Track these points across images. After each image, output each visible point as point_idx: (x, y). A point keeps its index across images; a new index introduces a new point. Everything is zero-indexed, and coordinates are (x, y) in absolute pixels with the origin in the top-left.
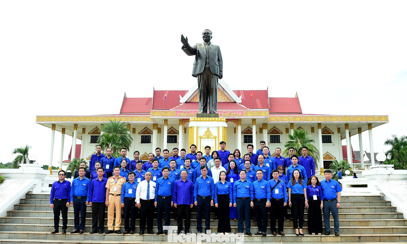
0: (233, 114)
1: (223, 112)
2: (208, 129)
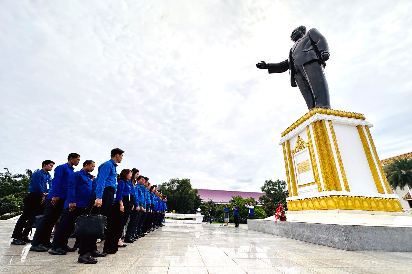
2: (299, 137)
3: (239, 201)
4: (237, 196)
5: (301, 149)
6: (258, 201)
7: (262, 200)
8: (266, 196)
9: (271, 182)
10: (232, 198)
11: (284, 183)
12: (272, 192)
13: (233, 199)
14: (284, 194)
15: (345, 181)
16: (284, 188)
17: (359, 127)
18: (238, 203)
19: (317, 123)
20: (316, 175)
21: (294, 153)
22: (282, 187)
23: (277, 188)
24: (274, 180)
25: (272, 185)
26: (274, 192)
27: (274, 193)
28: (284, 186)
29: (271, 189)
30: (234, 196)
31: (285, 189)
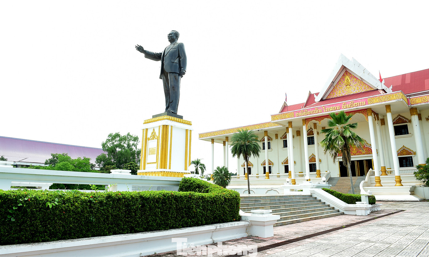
0: (355, 104)
1: (343, 104)
2: (154, 129)
3: (66, 162)
4: (60, 152)
5: (153, 139)
6: (94, 163)
7: (101, 161)
8: (107, 156)
9: (117, 135)
10: (52, 157)
11: (136, 139)
12: (118, 149)
13: (54, 158)
14: (133, 154)
15: (170, 164)
16: (135, 146)
17: (187, 130)
18: (64, 166)
19: (165, 126)
20: (157, 159)
21: (149, 139)
22: (133, 144)
23: (126, 145)
24: (123, 134)
25: (119, 140)
26: (120, 150)
27: (121, 153)
28: (136, 142)
29: (117, 146)
30: (54, 153)
31: (136, 148)
